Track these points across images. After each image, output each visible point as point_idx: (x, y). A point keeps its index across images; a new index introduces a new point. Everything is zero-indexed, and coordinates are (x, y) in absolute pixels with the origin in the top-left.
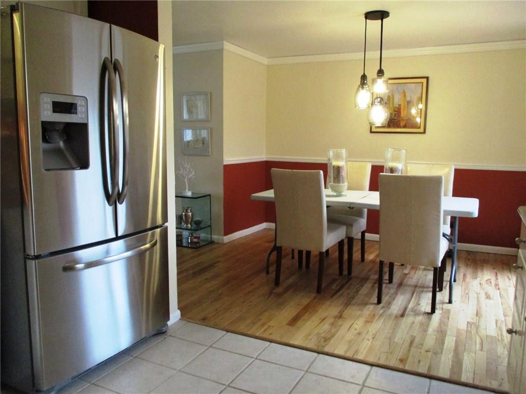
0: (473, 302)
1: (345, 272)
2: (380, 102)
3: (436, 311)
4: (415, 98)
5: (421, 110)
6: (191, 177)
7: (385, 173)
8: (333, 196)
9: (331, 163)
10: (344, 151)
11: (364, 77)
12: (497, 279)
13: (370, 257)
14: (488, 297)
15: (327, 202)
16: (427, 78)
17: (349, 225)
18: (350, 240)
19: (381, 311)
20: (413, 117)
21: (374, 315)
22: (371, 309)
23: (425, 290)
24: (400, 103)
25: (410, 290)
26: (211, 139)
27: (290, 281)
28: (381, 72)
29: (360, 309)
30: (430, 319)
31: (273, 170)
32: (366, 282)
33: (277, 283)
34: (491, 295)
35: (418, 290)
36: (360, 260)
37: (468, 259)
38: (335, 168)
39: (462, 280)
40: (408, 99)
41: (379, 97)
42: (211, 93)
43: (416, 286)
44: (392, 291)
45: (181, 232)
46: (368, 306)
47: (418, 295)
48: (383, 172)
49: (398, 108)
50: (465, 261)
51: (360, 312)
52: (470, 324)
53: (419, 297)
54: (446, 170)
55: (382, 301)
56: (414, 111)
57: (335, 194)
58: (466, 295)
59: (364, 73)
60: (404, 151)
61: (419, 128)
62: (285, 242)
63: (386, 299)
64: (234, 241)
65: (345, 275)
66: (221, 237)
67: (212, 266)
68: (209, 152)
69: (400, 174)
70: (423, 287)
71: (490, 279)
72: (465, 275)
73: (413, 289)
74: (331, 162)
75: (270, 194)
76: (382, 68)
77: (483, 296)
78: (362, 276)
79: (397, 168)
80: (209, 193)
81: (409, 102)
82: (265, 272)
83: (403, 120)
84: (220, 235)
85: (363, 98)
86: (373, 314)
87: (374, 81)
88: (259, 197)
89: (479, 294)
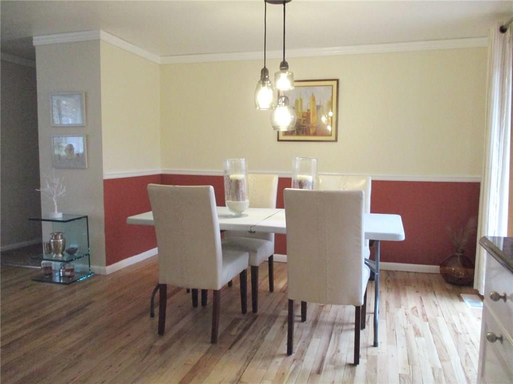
0: (401, 342)
1: (250, 309)
2: (285, 102)
3: (360, 360)
4: (325, 103)
5: (332, 118)
6: (61, 195)
7: (294, 187)
8: (231, 217)
9: (228, 176)
10: (243, 161)
11: (265, 71)
12: (423, 306)
13: (280, 284)
14: (418, 334)
15: (221, 225)
16: (337, 80)
17: (253, 251)
18: (254, 270)
19: (293, 366)
20: (324, 125)
21: (283, 374)
22: (279, 364)
23: (345, 327)
24: (309, 108)
25: (326, 329)
26: (87, 149)
27: (180, 326)
28: (284, 65)
29: (264, 366)
30: (353, 374)
31: (151, 186)
32: (274, 321)
33: (161, 331)
34: (421, 331)
35: (336, 328)
36: (269, 290)
37: (389, 281)
38: (233, 182)
39: (385, 310)
40: (318, 103)
41: (284, 96)
42: (86, 93)
43: (333, 324)
44: (306, 333)
45: (51, 264)
46: (277, 360)
47: (337, 337)
48: (291, 187)
49: (307, 113)
50: (386, 283)
51: (264, 371)
52: (403, 379)
53: (339, 339)
54: (363, 182)
55: (294, 351)
56: (324, 119)
57: (234, 214)
58: (392, 333)
59: (265, 67)
60: (315, 160)
61: (331, 135)
62: (170, 278)
63: (298, 346)
64: (120, 271)
65: (250, 313)
66: (102, 268)
67: (81, 309)
68: (85, 165)
69: (310, 189)
70: (342, 324)
71: (415, 307)
72: (387, 303)
73: (330, 327)
74: (228, 174)
75: (147, 217)
76: (286, 60)
77: (411, 333)
78: (271, 312)
79: (307, 181)
80: (85, 215)
81: (318, 107)
82: (149, 314)
83: (312, 127)
84: (101, 265)
85: (264, 97)
86: (282, 372)
87: (276, 75)
88: (138, 220)
89: (407, 328)
